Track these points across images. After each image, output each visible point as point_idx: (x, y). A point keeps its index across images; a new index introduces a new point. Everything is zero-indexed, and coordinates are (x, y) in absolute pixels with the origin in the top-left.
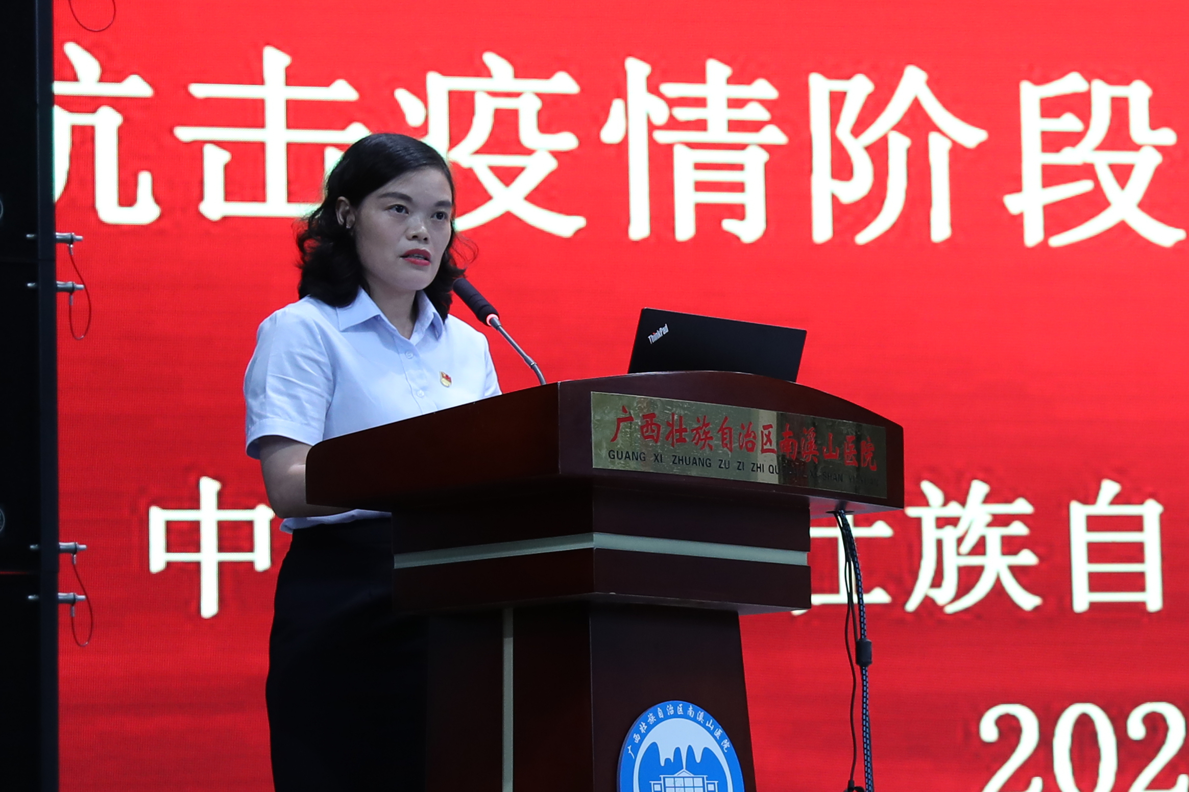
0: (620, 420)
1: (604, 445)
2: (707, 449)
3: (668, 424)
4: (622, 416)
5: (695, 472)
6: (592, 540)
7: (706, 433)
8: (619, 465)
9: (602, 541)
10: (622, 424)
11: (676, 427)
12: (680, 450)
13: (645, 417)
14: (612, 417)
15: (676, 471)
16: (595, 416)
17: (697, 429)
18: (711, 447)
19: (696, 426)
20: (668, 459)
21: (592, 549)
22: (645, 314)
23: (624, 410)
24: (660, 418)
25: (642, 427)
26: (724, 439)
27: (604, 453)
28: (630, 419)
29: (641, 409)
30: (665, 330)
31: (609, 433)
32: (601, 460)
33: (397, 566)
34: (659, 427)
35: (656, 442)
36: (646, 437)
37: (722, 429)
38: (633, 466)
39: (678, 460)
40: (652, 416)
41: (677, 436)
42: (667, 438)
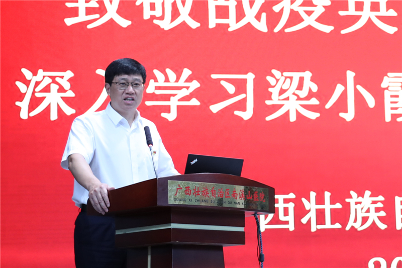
0: (177, 189)
1: (172, 196)
2: (207, 197)
3: (194, 190)
4: (179, 187)
5: (203, 204)
6: (171, 225)
7: (206, 192)
8: (177, 203)
9: (174, 226)
10: (178, 190)
11: (197, 190)
12: (198, 197)
13: (186, 188)
14: (175, 188)
15: (196, 204)
16: (169, 188)
17: (204, 191)
18: (208, 196)
19: (203, 190)
20: (194, 200)
21: (170, 229)
22: (189, 156)
23: (179, 186)
24: (191, 188)
25: (185, 191)
26: (212, 194)
27: (172, 199)
28: (181, 188)
29: (185, 185)
30: (196, 160)
31: (174, 193)
32: (171, 201)
33: (116, 233)
34: (191, 191)
35: (190, 195)
36: (186, 194)
37: (212, 191)
38: (182, 203)
39: (197, 201)
40: (189, 187)
41: (197, 193)
42: (193, 194)
